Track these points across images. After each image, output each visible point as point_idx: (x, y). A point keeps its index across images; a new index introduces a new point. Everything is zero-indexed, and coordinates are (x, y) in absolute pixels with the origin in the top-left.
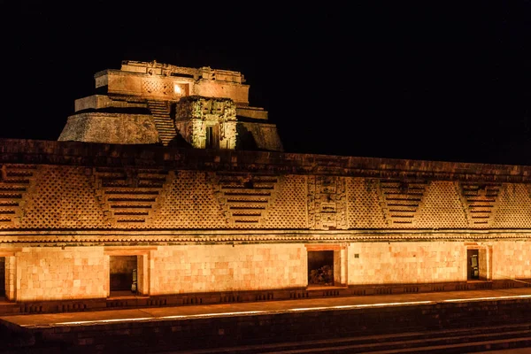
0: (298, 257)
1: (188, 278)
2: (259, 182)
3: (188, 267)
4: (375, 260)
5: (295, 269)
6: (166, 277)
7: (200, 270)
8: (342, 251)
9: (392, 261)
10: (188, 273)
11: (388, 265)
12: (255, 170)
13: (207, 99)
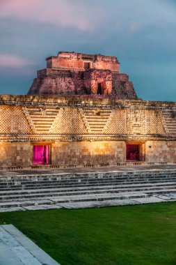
0: (122, 147)
1: (69, 156)
2: (103, 112)
3: (69, 151)
4: (160, 149)
5: (120, 152)
6: (59, 156)
7: (75, 153)
8: (143, 145)
9: (168, 149)
10: (69, 154)
11: (166, 151)
12: (101, 107)
13: (98, 70)
